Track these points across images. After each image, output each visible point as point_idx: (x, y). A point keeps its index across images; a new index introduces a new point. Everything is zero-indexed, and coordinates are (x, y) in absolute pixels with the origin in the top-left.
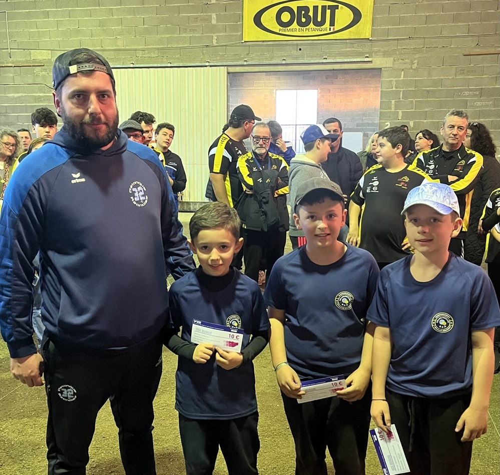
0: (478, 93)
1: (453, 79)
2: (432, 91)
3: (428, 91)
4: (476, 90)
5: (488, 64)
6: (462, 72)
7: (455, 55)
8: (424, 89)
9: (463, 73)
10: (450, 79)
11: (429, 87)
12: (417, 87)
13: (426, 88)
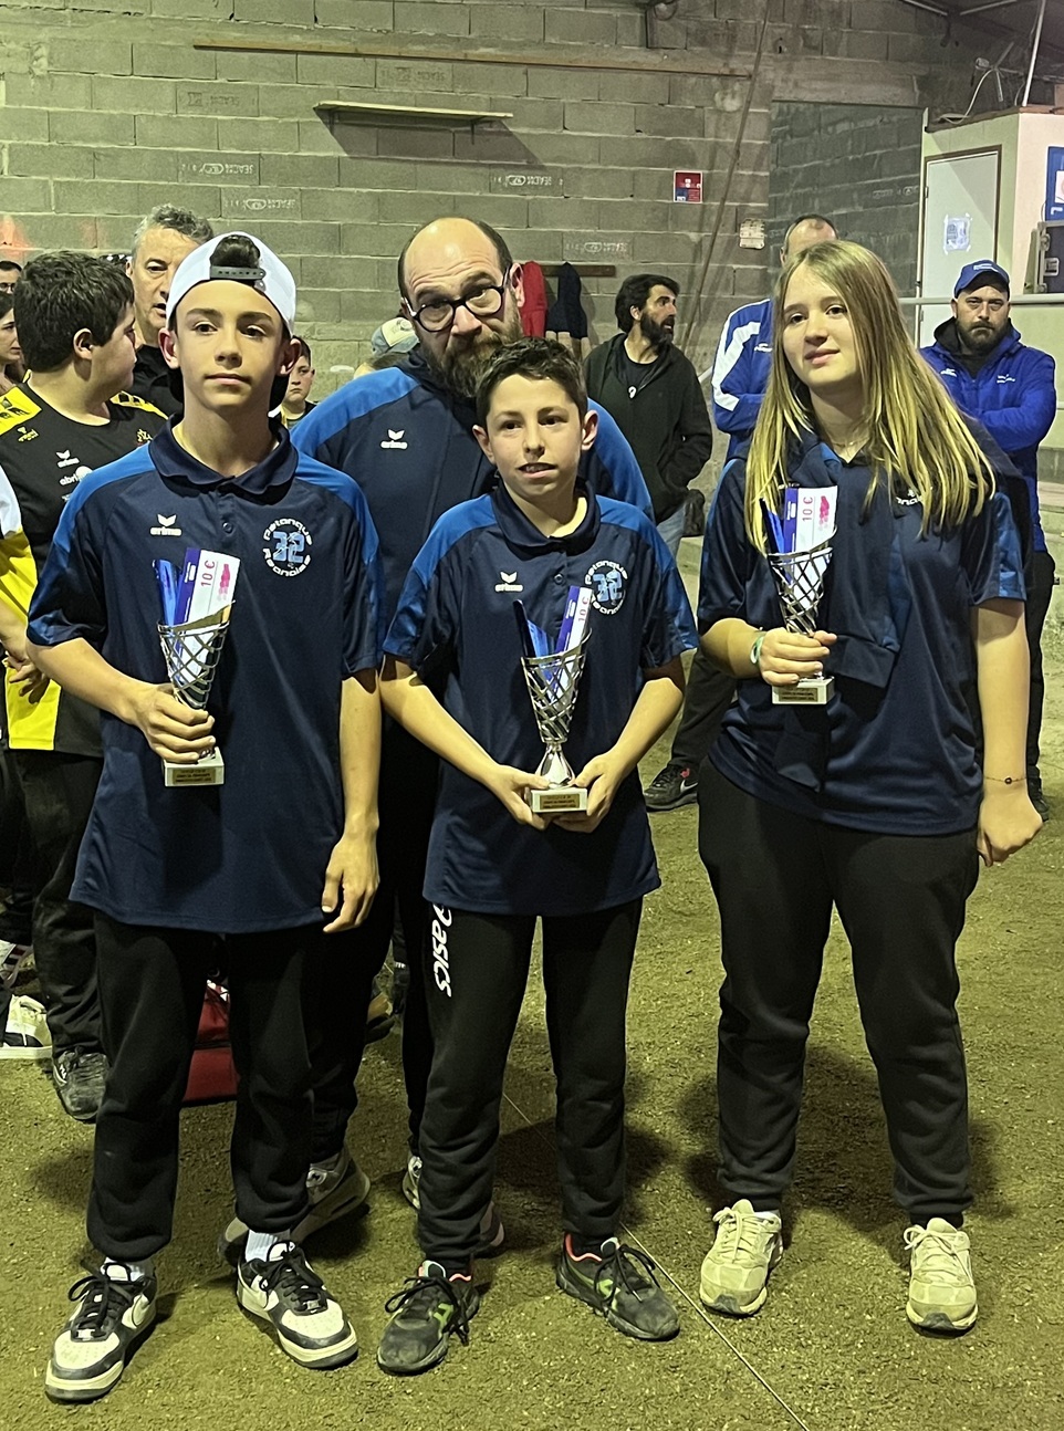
0: (249, 168)
1: (168, 118)
2: (108, 154)
3: (94, 154)
4: (243, 160)
5: (269, 80)
6: (196, 98)
7: (168, 43)
8: (80, 144)
9: (198, 104)
10: (160, 118)
11: (96, 140)
12: (56, 136)
13: (85, 141)
